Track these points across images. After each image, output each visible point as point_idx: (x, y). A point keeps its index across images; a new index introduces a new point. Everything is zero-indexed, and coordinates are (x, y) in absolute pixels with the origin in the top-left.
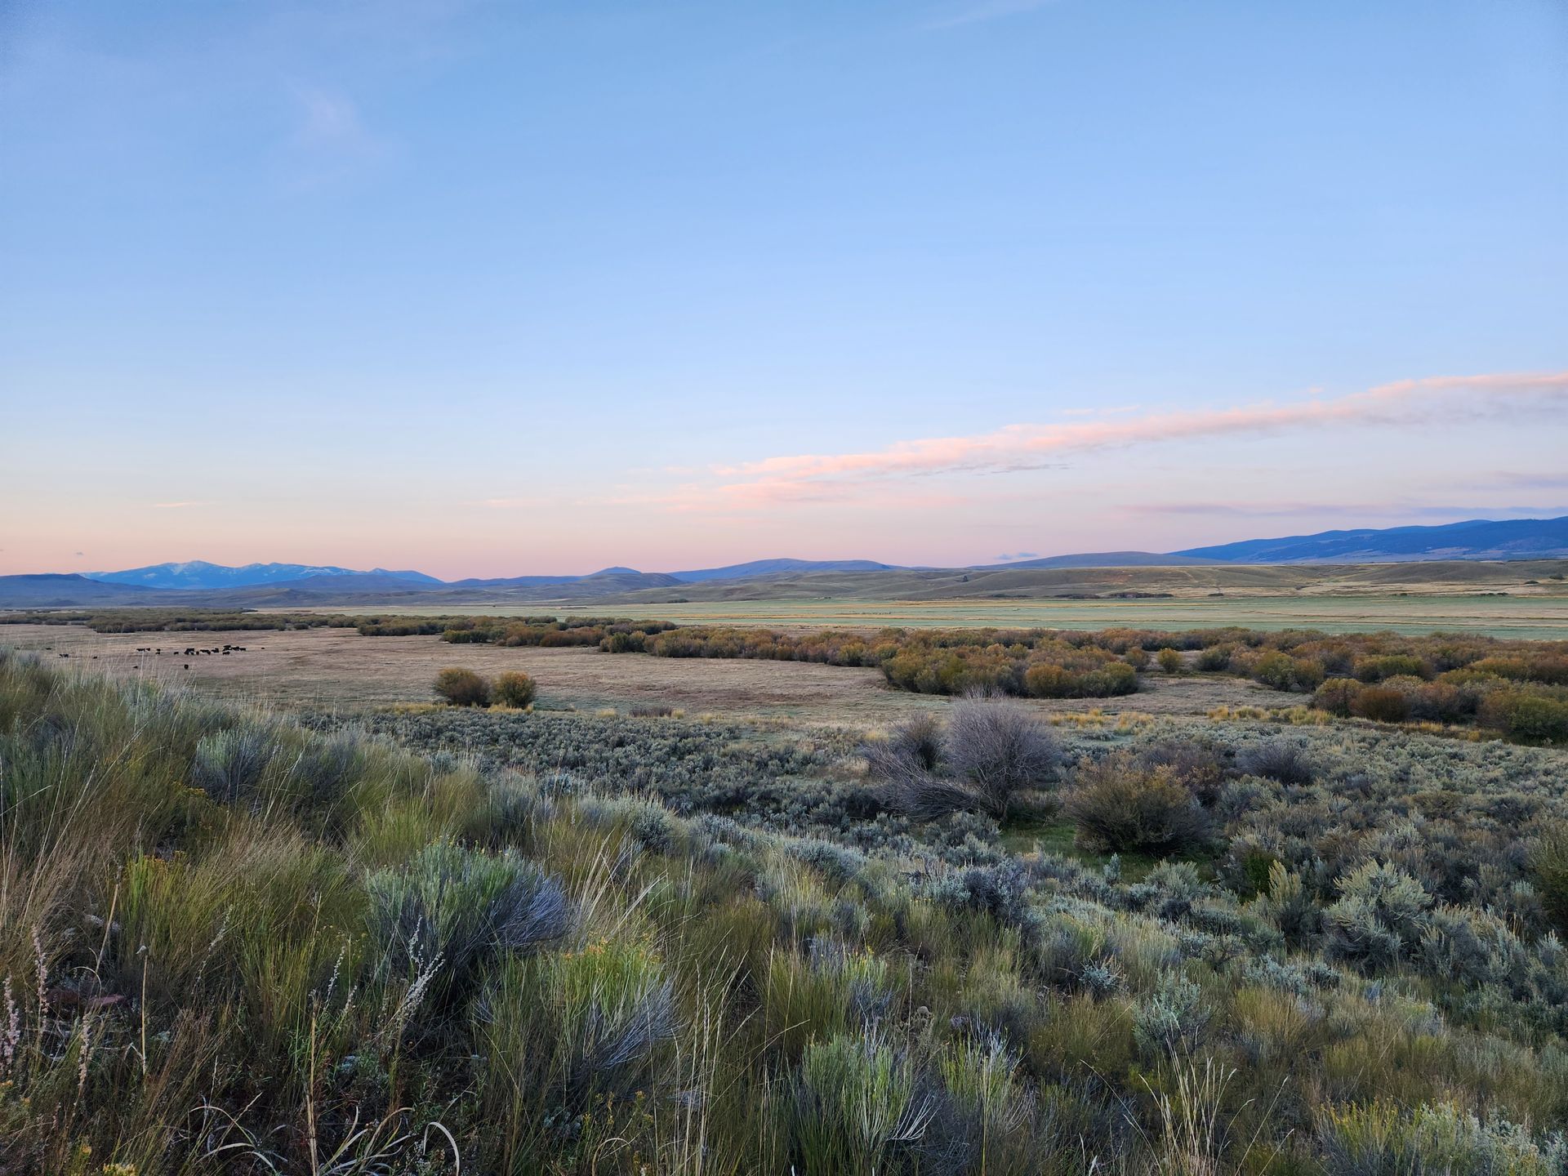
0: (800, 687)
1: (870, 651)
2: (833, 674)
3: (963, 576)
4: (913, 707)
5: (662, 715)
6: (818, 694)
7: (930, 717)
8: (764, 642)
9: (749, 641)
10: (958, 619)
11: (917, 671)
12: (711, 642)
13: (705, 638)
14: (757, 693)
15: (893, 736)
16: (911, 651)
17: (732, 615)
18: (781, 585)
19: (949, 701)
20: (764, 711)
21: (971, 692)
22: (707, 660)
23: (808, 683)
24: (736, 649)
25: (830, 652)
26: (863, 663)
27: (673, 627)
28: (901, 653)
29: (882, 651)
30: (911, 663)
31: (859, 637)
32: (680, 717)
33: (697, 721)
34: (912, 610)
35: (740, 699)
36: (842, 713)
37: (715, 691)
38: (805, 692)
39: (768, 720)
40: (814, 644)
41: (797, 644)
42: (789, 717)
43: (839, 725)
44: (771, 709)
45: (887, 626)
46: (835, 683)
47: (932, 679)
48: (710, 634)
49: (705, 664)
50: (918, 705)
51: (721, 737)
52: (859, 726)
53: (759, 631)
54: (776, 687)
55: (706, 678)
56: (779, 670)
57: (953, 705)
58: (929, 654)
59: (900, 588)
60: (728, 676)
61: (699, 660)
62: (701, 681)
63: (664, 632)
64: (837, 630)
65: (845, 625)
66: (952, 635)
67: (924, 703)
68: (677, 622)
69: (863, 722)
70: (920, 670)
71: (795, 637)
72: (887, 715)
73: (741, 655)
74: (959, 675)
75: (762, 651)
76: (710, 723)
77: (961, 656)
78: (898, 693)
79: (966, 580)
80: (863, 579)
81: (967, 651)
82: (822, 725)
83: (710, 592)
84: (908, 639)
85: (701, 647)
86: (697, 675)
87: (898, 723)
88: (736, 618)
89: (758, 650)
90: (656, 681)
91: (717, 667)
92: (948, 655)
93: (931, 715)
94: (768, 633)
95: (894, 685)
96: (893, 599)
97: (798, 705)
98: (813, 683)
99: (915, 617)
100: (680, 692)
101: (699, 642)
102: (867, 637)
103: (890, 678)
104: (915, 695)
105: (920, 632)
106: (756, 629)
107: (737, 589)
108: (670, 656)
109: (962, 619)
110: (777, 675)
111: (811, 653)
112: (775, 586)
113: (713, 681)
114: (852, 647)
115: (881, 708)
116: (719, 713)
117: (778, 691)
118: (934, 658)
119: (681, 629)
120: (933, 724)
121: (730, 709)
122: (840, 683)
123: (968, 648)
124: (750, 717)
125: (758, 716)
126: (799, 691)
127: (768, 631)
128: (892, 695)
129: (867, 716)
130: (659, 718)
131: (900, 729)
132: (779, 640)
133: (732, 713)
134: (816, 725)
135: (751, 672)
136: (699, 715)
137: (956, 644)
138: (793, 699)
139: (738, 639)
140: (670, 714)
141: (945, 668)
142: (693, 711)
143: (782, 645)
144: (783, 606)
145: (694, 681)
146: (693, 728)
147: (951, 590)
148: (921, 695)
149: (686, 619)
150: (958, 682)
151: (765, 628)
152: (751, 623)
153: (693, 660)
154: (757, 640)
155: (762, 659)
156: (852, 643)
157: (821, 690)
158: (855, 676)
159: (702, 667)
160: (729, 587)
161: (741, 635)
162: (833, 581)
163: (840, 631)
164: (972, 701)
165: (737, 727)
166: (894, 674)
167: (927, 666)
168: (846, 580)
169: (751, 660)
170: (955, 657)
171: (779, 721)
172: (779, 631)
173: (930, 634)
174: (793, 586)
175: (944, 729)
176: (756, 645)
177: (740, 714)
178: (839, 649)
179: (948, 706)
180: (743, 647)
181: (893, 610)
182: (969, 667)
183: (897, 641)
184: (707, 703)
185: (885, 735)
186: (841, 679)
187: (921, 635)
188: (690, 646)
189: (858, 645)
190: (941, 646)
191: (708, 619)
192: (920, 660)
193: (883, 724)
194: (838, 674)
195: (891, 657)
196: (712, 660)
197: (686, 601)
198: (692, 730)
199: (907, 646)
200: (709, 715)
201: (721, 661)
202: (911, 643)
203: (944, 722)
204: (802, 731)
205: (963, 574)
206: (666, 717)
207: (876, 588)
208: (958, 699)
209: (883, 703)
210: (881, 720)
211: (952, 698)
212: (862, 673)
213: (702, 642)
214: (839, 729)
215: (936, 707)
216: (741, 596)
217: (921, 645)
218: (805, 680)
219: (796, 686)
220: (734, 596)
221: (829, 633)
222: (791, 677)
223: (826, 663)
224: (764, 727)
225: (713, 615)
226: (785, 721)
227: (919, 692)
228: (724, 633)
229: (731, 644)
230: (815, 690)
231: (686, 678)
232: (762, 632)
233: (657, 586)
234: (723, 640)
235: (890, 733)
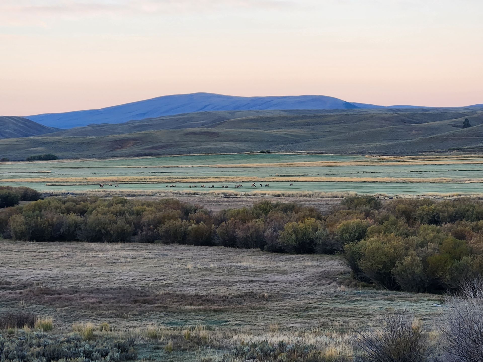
0: (225, 284)
1: (328, 231)
2: (273, 265)
3: (462, 119)
4: (389, 312)
5: (20, 325)
6: (251, 295)
7: (414, 326)
8: (170, 218)
9: (148, 217)
10: (456, 182)
11: (395, 258)
12: (91, 219)
13: (82, 212)
14: (162, 292)
15: (360, 353)
16: (387, 230)
17: (121, 178)
18: (194, 133)
19: (442, 302)
20: (171, 319)
21: (473, 288)
22: (87, 245)
23: (237, 278)
24: (129, 228)
25: (268, 232)
26: (318, 248)
27: (35, 196)
28: (372, 232)
29: (345, 230)
30: (387, 248)
31: (311, 210)
32: (47, 328)
33: (71, 335)
34: (392, 169)
35: (135, 302)
36: (286, 321)
37: (98, 291)
38: (233, 291)
39: (176, 332)
40: (244, 221)
41: (220, 220)
42: (208, 328)
43: (281, 338)
44: (182, 317)
45: (353, 193)
46: (276, 278)
47: (418, 270)
48: (90, 206)
49: (83, 250)
50: (396, 309)
51: (108, 358)
52: (311, 340)
53: (161, 202)
54: (189, 284)
55: (83, 271)
56: (192, 259)
57: (448, 307)
58: (414, 233)
59: (372, 137)
60: (117, 269)
61: (74, 245)
62: (78, 276)
63: (23, 204)
64: (279, 200)
65: (290, 192)
66: (446, 205)
67: (406, 306)
68: (41, 189)
69: (316, 334)
70: (400, 258)
71: (216, 210)
72: (352, 323)
73: (136, 238)
74: (456, 263)
75: (167, 232)
76: (91, 337)
77: (460, 236)
78: (368, 291)
79: (467, 124)
80: (317, 124)
81: (469, 228)
82: (257, 339)
83: (90, 144)
84: (384, 212)
85: (77, 225)
86: (71, 267)
87: (368, 334)
88: (127, 183)
89: (162, 229)
90: (12, 276)
91: (101, 254)
92: (442, 235)
93: (415, 323)
94: (176, 205)
95: (363, 279)
96: (363, 153)
97: (221, 311)
98: (244, 278)
99: (393, 179)
100: (47, 292)
101: (73, 217)
102: (324, 209)
103: (356, 270)
104: (392, 294)
105: (401, 201)
106: (158, 198)
107: (128, 140)
108: (32, 239)
109: (461, 182)
110: (190, 266)
111: (240, 234)
112: (187, 134)
113: (95, 276)
114: (301, 225)
115: (342, 313)
116: (105, 322)
117: (191, 291)
118: (421, 240)
119: (46, 200)
120: (417, 335)
121: (122, 317)
122: (284, 278)
123: (470, 224)
124: (151, 328)
125: (162, 327)
126: (223, 291)
127: (177, 202)
128: (359, 294)
129: (324, 325)
130: (16, 330)
131: (370, 343)
132: (192, 215)
133: (124, 323)
134: (249, 339)
135: (150, 263)
136: (76, 325)
137: (452, 219)
138: (213, 302)
139: (132, 213)
140: (32, 325)
141: (437, 254)
142: (67, 319)
143: (197, 222)
144: (199, 163)
145: (68, 277)
146: (66, 344)
147: (445, 139)
148: (402, 294)
149: (54, 184)
150: (456, 274)
151: (171, 196)
152: (149, 190)
153: (66, 244)
154: (159, 214)
155: (167, 243)
156: (301, 219)
157: (255, 287)
158: (306, 267)
159: (79, 255)
160: (117, 137)
161: (135, 208)
162: (272, 127)
163: (284, 201)
164: (474, 301)
165: (132, 343)
166: (363, 264)
167: (412, 252)
168: (292, 125)
169: (151, 246)
170: (451, 238)
171: (193, 334)
172: (192, 201)
173: (415, 203)
174: (213, 133)
175: (433, 342)
176: (159, 222)
177: (135, 323)
178: (283, 229)
179: (440, 309)
180: (138, 226)
181: (361, 169)
182: (471, 252)
183: (367, 215)
184: (87, 307)
185: (349, 352)
186: (284, 273)
187: (401, 206)
188: (60, 224)
189: (310, 221)
190: (430, 222)
191: (87, 184)
192: (399, 242)
193: (346, 337)
194: (280, 264)
195: (359, 239)
196: (93, 245)
197: (54, 158)
198: (64, 348)
199: (381, 223)
200: (90, 325)
201: (108, 246)
202: (386, 218)
203: (435, 333)
204: (227, 348)
205: (462, 115)
206: (26, 329)
207: (336, 137)
208: (454, 299)
209: (346, 307)
210: (343, 331)
211: (446, 297)
212: (315, 263)
213: (79, 219)
214: (282, 345)
215: (423, 312)
216: (137, 150)
217: (402, 222)
218: (231, 273)
219: (217, 283)
220: (126, 150)
221: (267, 203)
222: (210, 270)
223: (262, 249)
224: (170, 343)
225: (95, 178)
226: (202, 333)
227: (398, 289)
228: (110, 205)
229: (121, 222)
230: (245, 288)
231: (55, 272)
232: (167, 203)
233: (11, 135)
234: (109, 215)
235: (356, 349)
